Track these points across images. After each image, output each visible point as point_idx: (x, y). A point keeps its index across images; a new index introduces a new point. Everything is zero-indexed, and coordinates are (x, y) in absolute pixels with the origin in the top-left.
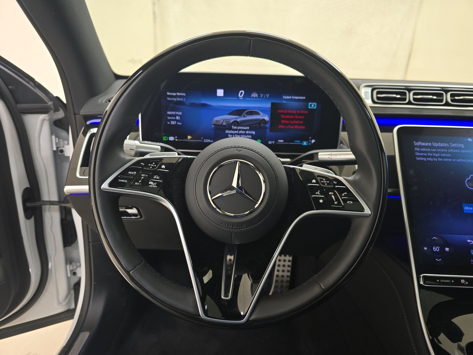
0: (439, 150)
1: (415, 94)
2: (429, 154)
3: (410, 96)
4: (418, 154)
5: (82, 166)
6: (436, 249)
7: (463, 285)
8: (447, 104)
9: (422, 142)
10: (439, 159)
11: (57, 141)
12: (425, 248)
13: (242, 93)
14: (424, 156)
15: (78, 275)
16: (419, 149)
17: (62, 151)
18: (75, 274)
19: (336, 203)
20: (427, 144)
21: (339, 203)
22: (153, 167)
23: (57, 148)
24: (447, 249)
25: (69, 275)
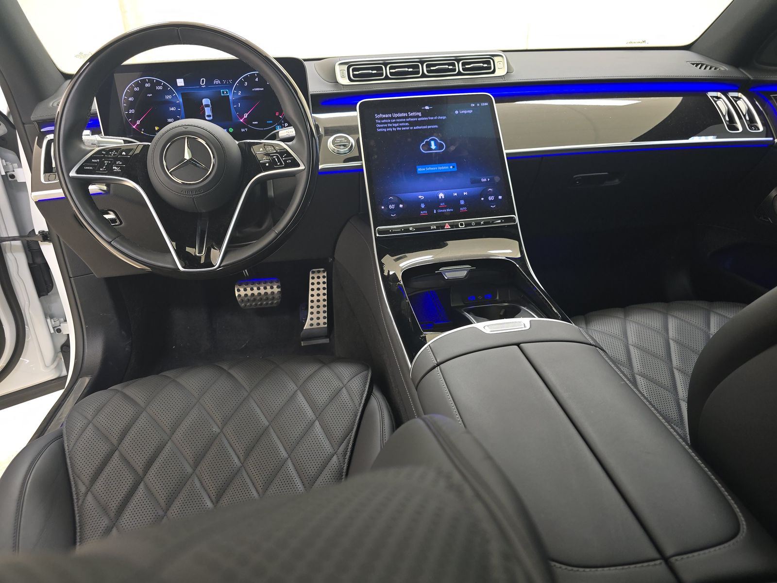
0: (398, 120)
1: (391, 68)
2: (389, 125)
3: (386, 71)
4: (379, 126)
5: (45, 172)
6: (391, 207)
7: (411, 231)
8: (424, 76)
9: (383, 114)
10: (398, 129)
11: (5, 164)
12: (383, 207)
13: (203, 81)
14: (384, 127)
15: (64, 332)
16: (380, 121)
17: (13, 176)
18: (59, 331)
19: (278, 164)
20: (387, 116)
21: (281, 164)
22: (114, 155)
23: (6, 172)
24: (401, 206)
25: (52, 331)
